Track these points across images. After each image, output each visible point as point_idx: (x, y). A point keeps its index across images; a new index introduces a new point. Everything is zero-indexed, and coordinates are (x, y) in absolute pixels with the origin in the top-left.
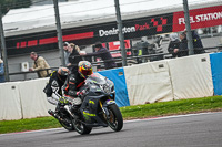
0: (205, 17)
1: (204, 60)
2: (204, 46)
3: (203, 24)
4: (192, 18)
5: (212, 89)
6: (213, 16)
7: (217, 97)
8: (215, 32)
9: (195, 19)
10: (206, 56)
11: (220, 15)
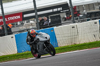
0: (12, 18)
1: (12, 37)
3: (11, 21)
4: (6, 19)
5: (16, 50)
6: (16, 18)
7: (19, 53)
8: (17, 24)
9: (7, 19)
10: (13, 35)
11: (19, 17)
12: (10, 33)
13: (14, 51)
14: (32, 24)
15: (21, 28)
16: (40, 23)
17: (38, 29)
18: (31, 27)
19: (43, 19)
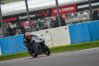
0: (66, 9)
1: (66, 29)
2: (66, 22)
3: (65, 12)
5: (70, 41)
6: (69, 9)
7: (72, 45)
8: (71, 16)
9: (61, 10)
10: (67, 27)
11: (73, 8)
12: (63, 24)
13: (67, 42)
14: (85, 15)
15: (75, 19)
16: (93, 15)
17: (91, 20)
18: (84, 19)
19: (96, 11)
